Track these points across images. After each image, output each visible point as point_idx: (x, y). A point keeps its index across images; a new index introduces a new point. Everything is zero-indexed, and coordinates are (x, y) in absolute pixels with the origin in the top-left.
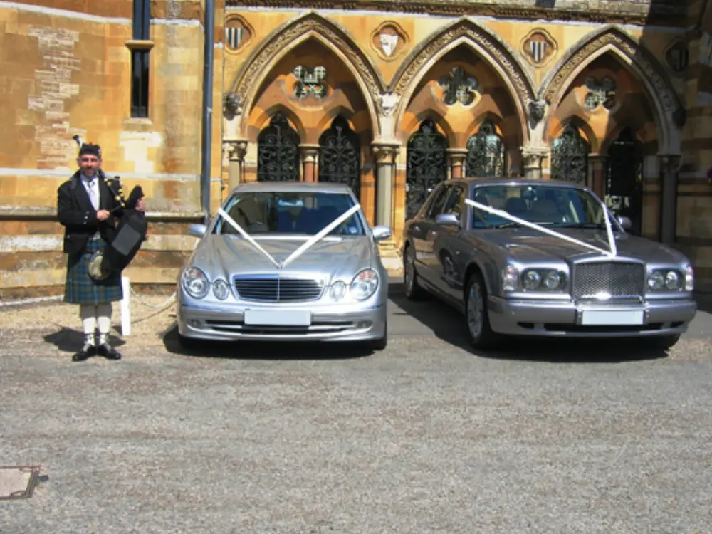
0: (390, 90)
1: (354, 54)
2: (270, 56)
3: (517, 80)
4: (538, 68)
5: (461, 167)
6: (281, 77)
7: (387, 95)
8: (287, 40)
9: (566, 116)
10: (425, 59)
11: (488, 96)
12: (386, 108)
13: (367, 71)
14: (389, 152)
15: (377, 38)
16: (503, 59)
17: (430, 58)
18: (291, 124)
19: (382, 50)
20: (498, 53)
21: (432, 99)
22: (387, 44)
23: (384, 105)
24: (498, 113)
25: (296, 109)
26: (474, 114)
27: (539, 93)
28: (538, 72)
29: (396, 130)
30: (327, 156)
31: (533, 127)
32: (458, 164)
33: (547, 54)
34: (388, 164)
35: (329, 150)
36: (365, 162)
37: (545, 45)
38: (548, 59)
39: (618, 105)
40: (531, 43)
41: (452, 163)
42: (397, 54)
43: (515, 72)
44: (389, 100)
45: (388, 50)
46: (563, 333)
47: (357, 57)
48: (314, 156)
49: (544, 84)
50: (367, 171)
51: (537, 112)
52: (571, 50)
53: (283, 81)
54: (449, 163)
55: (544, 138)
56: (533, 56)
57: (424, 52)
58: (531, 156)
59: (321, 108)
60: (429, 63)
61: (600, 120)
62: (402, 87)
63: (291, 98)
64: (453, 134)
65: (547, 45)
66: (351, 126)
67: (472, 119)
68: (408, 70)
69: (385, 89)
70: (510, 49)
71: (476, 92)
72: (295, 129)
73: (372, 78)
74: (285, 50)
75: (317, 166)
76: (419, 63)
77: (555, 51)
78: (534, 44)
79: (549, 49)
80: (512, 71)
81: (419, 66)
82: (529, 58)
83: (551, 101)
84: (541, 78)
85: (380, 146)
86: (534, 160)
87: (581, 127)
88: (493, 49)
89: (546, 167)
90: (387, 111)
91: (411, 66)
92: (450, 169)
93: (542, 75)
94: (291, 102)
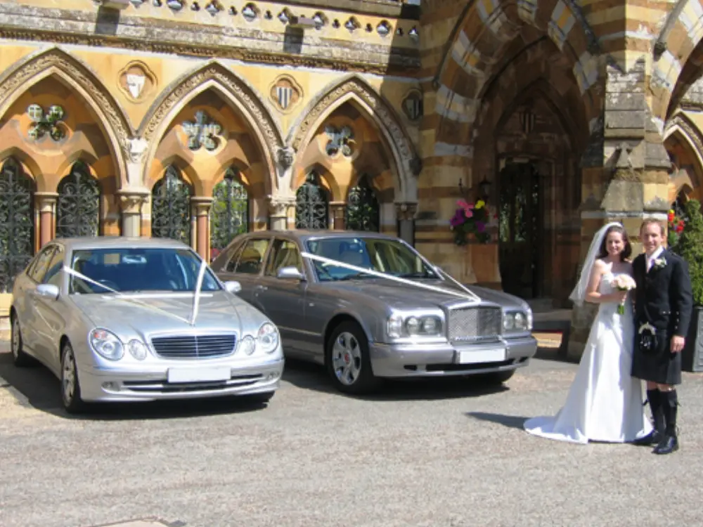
0: (139, 135)
1: (100, 94)
2: (8, 93)
3: (265, 127)
4: (284, 114)
5: (207, 216)
6: (16, 117)
7: (135, 140)
8: (27, 76)
9: (310, 164)
10: (174, 103)
11: (234, 142)
12: (134, 154)
13: (114, 113)
14: (138, 201)
15: (123, 78)
16: (251, 104)
17: (178, 102)
18: (26, 169)
19: (128, 91)
20: (247, 98)
21: (177, 145)
22: (134, 85)
23: (133, 150)
24: (245, 160)
25: (33, 152)
26: (220, 161)
27: (287, 141)
28: (285, 118)
29: (144, 179)
30: (64, 205)
31: (282, 175)
32: (204, 213)
33: (293, 101)
34: (136, 214)
35: (68, 199)
36: (109, 212)
37: (291, 91)
38: (295, 105)
39: (357, 153)
40: (278, 89)
41: (197, 211)
42: (145, 98)
43: (263, 118)
44: (138, 146)
45: (135, 91)
46: (441, 373)
47: (104, 98)
48: (52, 204)
49: (291, 131)
50: (111, 222)
51: (287, 159)
52: (317, 97)
53: (17, 121)
54: (194, 212)
55: (291, 186)
56: (280, 103)
57: (173, 95)
58: (280, 205)
59: (61, 153)
60: (177, 107)
61: (342, 168)
62: (151, 131)
63: (27, 141)
64: (200, 182)
65: (293, 91)
66: (93, 172)
67: (219, 166)
68: (157, 113)
69: (134, 134)
70: (258, 95)
71: (222, 138)
72: (31, 176)
73: (120, 122)
74: (25, 87)
75: (54, 217)
76: (167, 107)
77: (301, 99)
78: (280, 90)
79: (295, 96)
80: (259, 116)
81: (167, 110)
82: (276, 104)
83: (298, 148)
84: (288, 126)
85: (127, 195)
86: (281, 209)
87: (323, 175)
88: (242, 94)
89: (291, 216)
90: (135, 157)
91: (160, 109)
92: (195, 218)
93: (289, 122)
94: (27, 145)
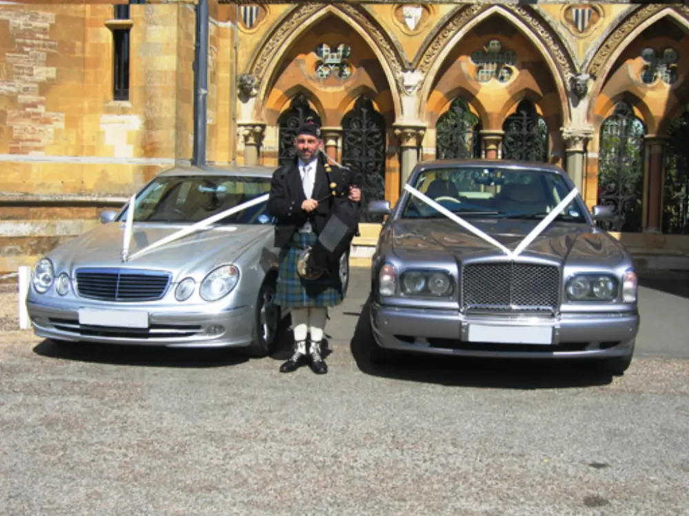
0: (413, 67)
1: (374, 29)
2: (286, 34)
3: (556, 53)
4: (580, 38)
5: (497, 150)
6: (300, 57)
7: (409, 73)
8: (303, 17)
9: (617, 93)
10: (452, 33)
11: (526, 71)
12: (408, 87)
13: (388, 47)
14: (413, 134)
15: (398, 11)
16: (540, 29)
17: (458, 31)
18: (312, 106)
19: (404, 24)
20: (534, 23)
21: (462, 77)
22: (410, 17)
23: (406, 83)
24: (538, 90)
25: (315, 89)
26: (510, 92)
27: (581, 68)
28: (582, 42)
29: (420, 110)
30: (351, 140)
31: (575, 105)
32: (492, 147)
33: (593, 22)
34: (412, 148)
35: (354, 133)
36: (390, 146)
37: (590, 12)
38: (593, 28)
39: (681, 79)
40: (574, 11)
41: (486, 146)
42: (421, 29)
43: (554, 43)
44: (412, 78)
45: (411, 24)
47: (378, 32)
48: (336, 139)
49: (587, 56)
50: (392, 155)
51: (578, 88)
52: (621, 17)
53: (303, 61)
54: (483, 146)
55: (588, 117)
56: (576, 25)
57: (451, 24)
58: (573, 138)
59: (342, 88)
60: (455, 37)
61: (658, 95)
62: (427, 63)
63: (311, 78)
64: (486, 114)
65: (593, 11)
66: (376, 107)
67: (508, 97)
68: (433, 44)
69: (407, 66)
70: (547, 18)
71: (513, 68)
72: (316, 111)
73: (393, 54)
74: (302, 27)
75: (340, 151)
76: (444, 37)
77: (601, 19)
78: (577, 12)
79: (594, 17)
80: (550, 42)
81: (445, 40)
82: (571, 28)
83: (596, 75)
84: (584, 51)
85: (402, 128)
86: (575, 143)
87: (635, 105)
88: (529, 19)
89: (593, 150)
90: (410, 90)
91: (436, 40)
92: (484, 152)
93: (586, 46)
94: (311, 83)
